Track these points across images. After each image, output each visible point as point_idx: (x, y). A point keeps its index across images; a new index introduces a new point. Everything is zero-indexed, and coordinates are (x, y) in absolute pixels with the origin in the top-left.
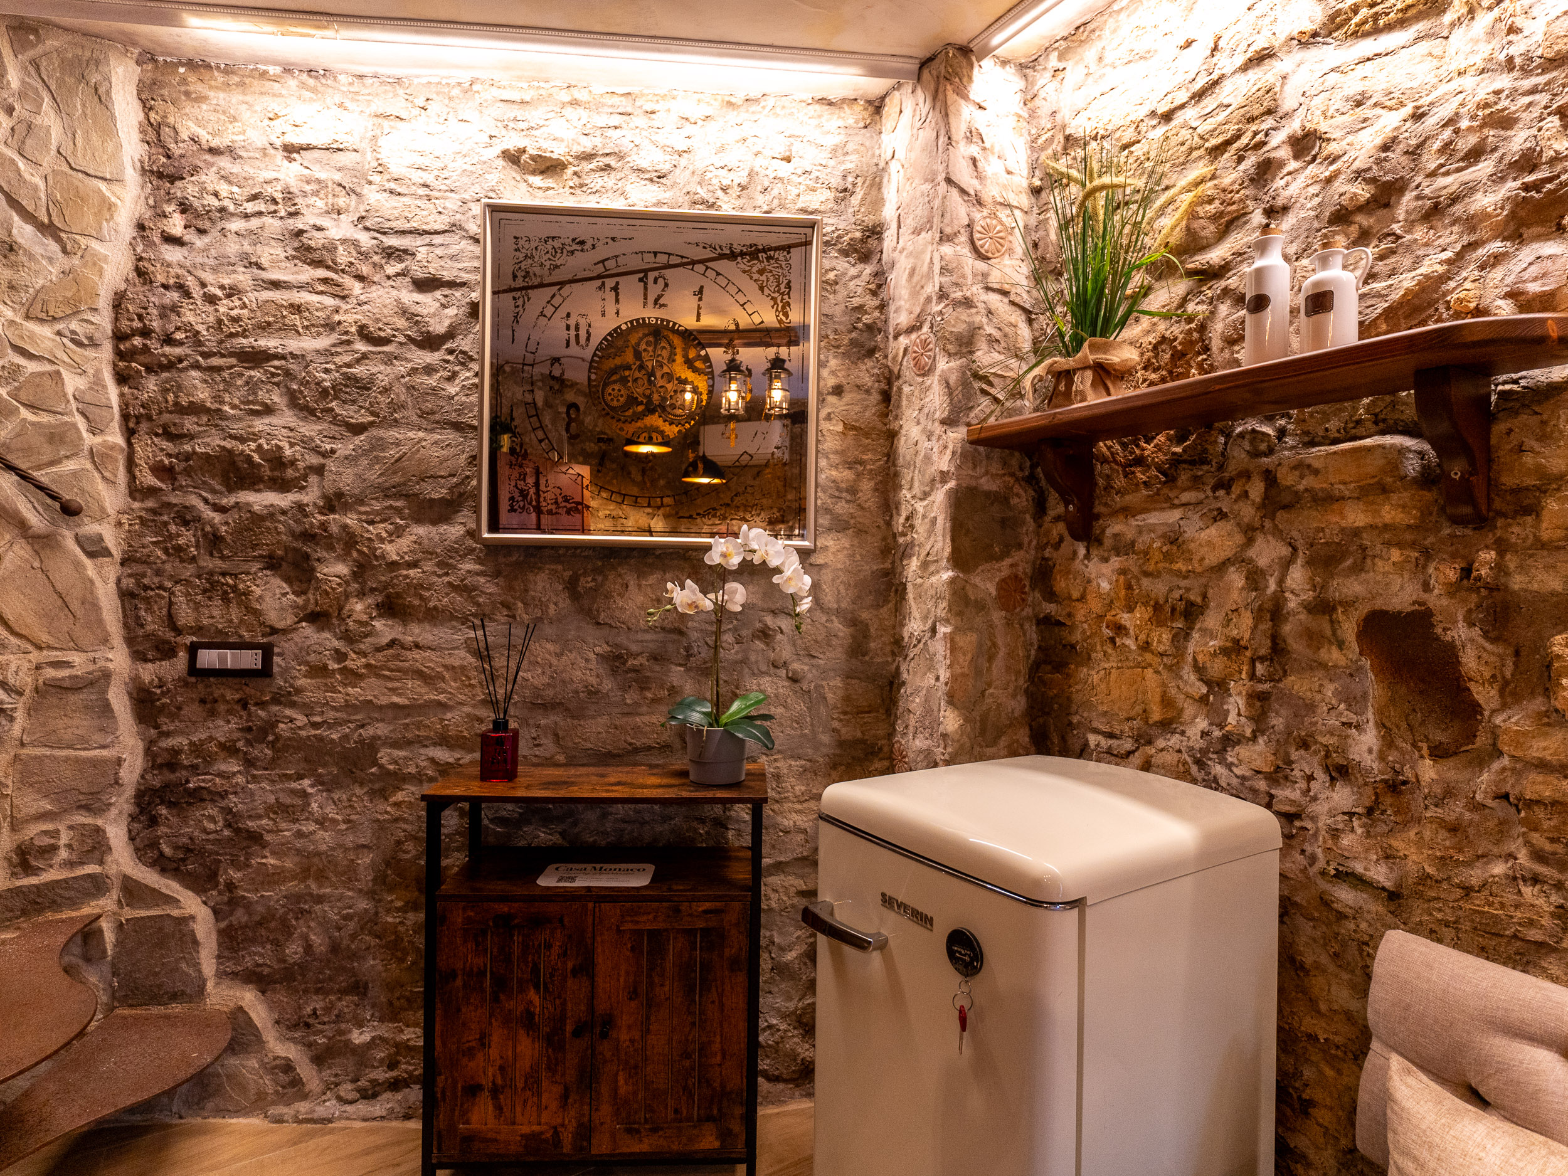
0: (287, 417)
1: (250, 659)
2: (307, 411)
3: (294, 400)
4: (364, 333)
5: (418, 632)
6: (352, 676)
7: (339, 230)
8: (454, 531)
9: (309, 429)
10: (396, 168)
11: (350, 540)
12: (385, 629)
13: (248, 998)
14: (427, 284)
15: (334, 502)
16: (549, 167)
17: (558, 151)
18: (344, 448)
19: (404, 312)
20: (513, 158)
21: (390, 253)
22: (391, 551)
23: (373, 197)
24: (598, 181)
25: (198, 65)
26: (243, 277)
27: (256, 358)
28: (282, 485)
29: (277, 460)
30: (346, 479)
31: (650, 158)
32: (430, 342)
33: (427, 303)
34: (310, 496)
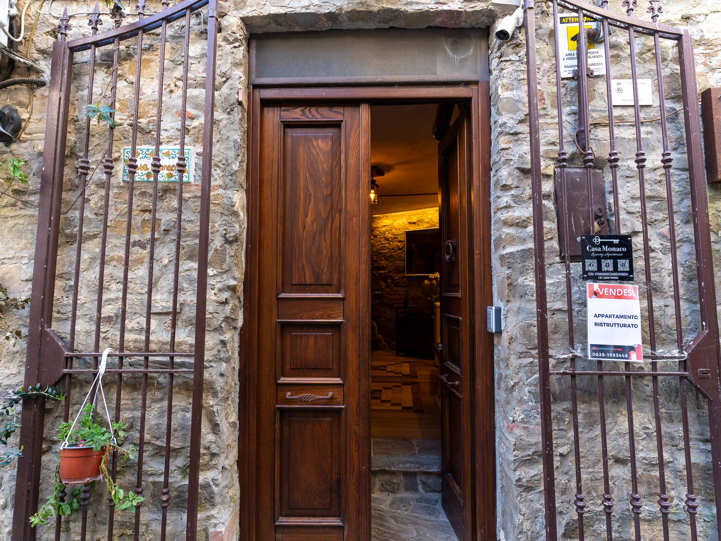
0: (384, 261)
1: (380, 292)
2: (386, 260)
3: (385, 259)
4: (393, 249)
5: (399, 289)
6: (392, 295)
7: (389, 236)
8: (403, 275)
9: (387, 262)
10: (396, 226)
11: (391, 276)
12: (395, 288)
13: (381, 336)
14: (399, 242)
15: (389, 272)
16: (414, 223)
17: (415, 221)
18: (390, 264)
19: (397, 246)
20: (410, 223)
21: (396, 238)
22: (396, 278)
23: (393, 231)
24: (420, 224)
25: (375, 218)
26: (379, 243)
27: (381, 253)
28: (384, 270)
29: (383, 266)
30: (391, 268)
31: (427, 220)
32: (400, 249)
33: (399, 244)
34: (387, 271)
